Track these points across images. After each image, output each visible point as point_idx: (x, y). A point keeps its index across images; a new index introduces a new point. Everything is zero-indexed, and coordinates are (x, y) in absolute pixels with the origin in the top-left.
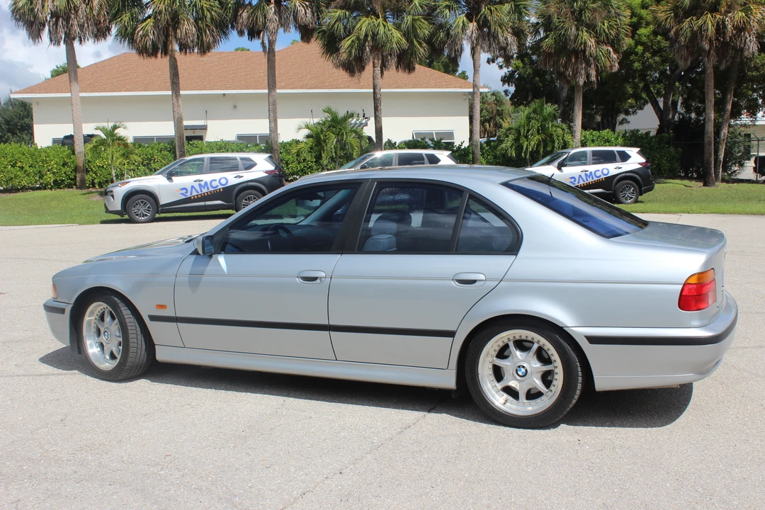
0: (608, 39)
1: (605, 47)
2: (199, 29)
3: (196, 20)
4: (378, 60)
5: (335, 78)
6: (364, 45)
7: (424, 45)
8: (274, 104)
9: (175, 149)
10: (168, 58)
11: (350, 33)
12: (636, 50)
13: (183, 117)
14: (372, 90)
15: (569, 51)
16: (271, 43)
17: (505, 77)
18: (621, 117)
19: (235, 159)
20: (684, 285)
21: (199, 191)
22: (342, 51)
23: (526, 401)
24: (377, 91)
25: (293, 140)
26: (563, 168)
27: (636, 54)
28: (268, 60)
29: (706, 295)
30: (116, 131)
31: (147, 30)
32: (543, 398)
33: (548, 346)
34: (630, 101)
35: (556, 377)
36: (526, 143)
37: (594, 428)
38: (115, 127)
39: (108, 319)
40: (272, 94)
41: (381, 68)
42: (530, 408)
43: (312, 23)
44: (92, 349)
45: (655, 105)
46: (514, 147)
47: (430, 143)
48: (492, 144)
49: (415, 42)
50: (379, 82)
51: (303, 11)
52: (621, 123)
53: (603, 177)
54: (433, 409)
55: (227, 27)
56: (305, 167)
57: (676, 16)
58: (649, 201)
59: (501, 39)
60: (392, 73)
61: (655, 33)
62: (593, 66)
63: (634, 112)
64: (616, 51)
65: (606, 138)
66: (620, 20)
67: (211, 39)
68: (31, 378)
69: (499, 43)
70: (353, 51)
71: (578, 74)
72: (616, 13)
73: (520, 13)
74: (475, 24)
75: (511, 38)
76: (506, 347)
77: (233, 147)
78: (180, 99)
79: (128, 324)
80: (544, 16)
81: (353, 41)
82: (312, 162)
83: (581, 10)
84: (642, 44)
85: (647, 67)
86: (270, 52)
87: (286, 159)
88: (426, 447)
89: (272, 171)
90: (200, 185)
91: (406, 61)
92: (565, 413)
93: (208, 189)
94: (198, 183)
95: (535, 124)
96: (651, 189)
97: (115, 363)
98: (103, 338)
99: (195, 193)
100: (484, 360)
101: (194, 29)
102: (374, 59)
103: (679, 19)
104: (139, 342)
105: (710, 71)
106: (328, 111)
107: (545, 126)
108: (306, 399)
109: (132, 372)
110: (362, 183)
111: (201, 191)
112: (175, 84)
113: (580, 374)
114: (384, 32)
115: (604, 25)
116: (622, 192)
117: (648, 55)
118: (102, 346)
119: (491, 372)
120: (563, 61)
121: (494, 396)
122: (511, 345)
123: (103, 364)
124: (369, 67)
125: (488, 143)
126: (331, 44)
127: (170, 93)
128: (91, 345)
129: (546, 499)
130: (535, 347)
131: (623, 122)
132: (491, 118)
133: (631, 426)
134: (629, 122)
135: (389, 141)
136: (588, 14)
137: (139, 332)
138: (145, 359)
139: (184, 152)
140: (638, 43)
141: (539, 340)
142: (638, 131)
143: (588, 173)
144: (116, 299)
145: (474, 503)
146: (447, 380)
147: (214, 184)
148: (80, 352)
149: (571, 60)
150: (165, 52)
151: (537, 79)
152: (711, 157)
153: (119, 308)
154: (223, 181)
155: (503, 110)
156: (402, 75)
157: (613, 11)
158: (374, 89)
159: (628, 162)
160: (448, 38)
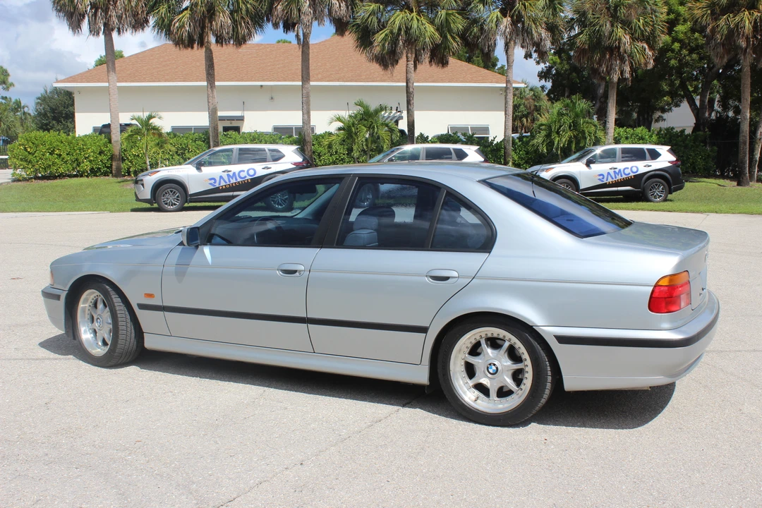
0: (643, 35)
1: (640, 44)
2: (234, 21)
3: (232, 13)
4: (412, 54)
5: (372, 71)
6: (397, 39)
7: (458, 39)
8: (308, 97)
9: (209, 138)
10: (204, 49)
11: (384, 27)
12: (673, 47)
13: (218, 108)
14: (405, 84)
15: (604, 48)
16: (306, 36)
17: (542, 72)
18: (658, 114)
19: (264, 150)
20: (655, 286)
21: (227, 181)
22: (375, 44)
23: (497, 399)
24: (410, 84)
25: (326, 132)
26: (591, 165)
27: (673, 51)
28: (302, 52)
29: (679, 297)
30: (151, 122)
31: (184, 22)
32: (513, 396)
33: (519, 345)
34: (665, 98)
35: (526, 375)
36: (557, 139)
37: (564, 427)
38: (150, 117)
39: (100, 306)
40: (306, 86)
41: (414, 62)
42: (501, 406)
43: (346, 17)
44: (86, 335)
45: (692, 103)
46: (545, 143)
47: (462, 137)
48: (524, 139)
49: (449, 37)
50: (412, 75)
51: (338, 4)
52: (657, 121)
53: (632, 174)
54: (408, 403)
55: (263, 19)
56: (337, 159)
57: (713, 13)
58: (679, 200)
59: (535, 35)
60: (425, 66)
61: (693, 30)
62: (627, 63)
63: (670, 110)
64: (651, 48)
65: (640, 135)
66: (656, 16)
67: (246, 31)
68: (27, 362)
69: (532, 38)
70: (386, 45)
71: (613, 71)
72: (652, 9)
73: (555, 9)
74: (509, 19)
75: (544, 34)
76: (478, 345)
77: (266, 139)
78: (215, 91)
79: (118, 312)
80: (579, 12)
81: (386, 35)
82: (344, 154)
83: (616, 6)
84: (680, 41)
85: (682, 64)
86: (304, 45)
87: (319, 151)
88: (392, 441)
89: (300, 163)
90: (228, 175)
91: (439, 56)
92: (534, 412)
93: (236, 180)
94: (226, 173)
95: (567, 120)
96: (681, 188)
97: (106, 349)
98: (96, 325)
99: (223, 183)
100: (456, 357)
101: (230, 21)
102: (407, 53)
103: (715, 15)
104: (129, 329)
105: (747, 70)
106: (360, 104)
107: (577, 123)
108: (285, 390)
109: (122, 359)
110: (344, 178)
111: (230, 182)
112: (210, 75)
113: (549, 373)
114: (418, 27)
115: (639, 21)
116: (651, 190)
117: (685, 52)
118: (95, 332)
119: (463, 368)
120: (597, 57)
121: (465, 393)
122: (483, 342)
123: (94, 349)
124: (402, 61)
125: (520, 139)
126: (365, 38)
127: (205, 83)
128: (85, 331)
129: (497, 497)
130: (507, 345)
131: (659, 119)
132: (528, 113)
133: (602, 427)
134: (665, 120)
135: (422, 135)
136: (623, 10)
137: (129, 320)
138: (135, 347)
139: (218, 142)
140: (675, 40)
141: (510, 338)
142: (673, 128)
143: (617, 171)
144: (108, 287)
145: (425, 499)
146: (420, 375)
147: (243, 175)
148: (74, 338)
149: (605, 56)
150: (201, 43)
151: (574, 74)
152: (745, 156)
153: (110, 296)
154: (251, 172)
155: (540, 106)
156: (436, 70)
157: (649, 8)
158: (407, 83)
159: (657, 160)
160: (482, 34)
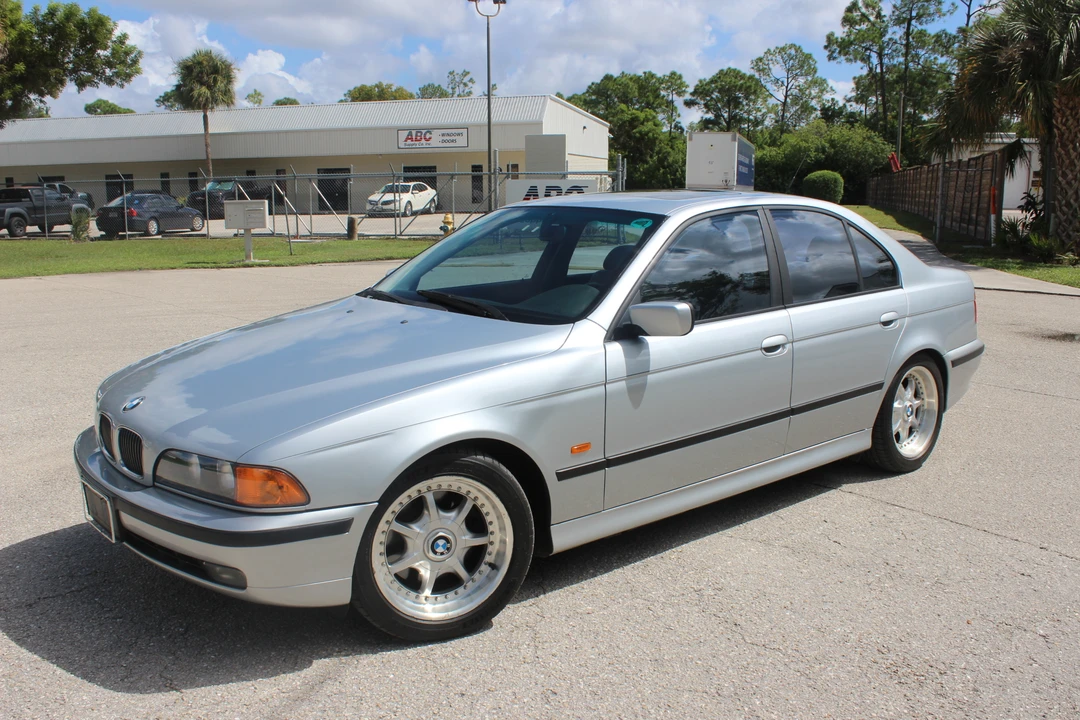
122: (901, 386)
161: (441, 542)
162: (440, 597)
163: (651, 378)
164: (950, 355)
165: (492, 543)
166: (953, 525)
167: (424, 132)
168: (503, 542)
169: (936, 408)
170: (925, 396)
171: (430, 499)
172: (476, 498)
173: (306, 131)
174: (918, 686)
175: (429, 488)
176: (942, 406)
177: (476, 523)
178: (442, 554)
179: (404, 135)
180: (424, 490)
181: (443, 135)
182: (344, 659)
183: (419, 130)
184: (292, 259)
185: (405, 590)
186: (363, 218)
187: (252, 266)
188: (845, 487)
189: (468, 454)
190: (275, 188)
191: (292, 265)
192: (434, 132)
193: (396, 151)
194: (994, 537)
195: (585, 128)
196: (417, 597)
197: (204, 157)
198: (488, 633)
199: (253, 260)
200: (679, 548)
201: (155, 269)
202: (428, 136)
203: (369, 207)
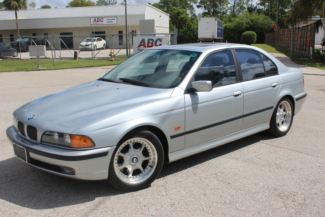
23: (281, 126)
32: (284, 124)
35: (286, 115)
161: (135, 159)
162: (135, 177)
163: (199, 105)
164: (295, 97)
165: (150, 159)
166: (297, 153)
167: (100, 18)
168: (154, 159)
169: (291, 115)
170: (287, 111)
171: (131, 145)
172: (145, 145)
173: (55, 18)
174: (287, 199)
175: (131, 141)
176: (293, 114)
177: (146, 153)
178: (135, 163)
179: (93, 20)
180: (129, 142)
181: (108, 20)
182: (105, 197)
183: (98, 18)
184: (55, 67)
185: (123, 175)
186: (80, 51)
187: (40, 70)
188: (261, 141)
189: (143, 130)
190: (46, 40)
191: (55, 69)
192: (104, 19)
193: (90, 26)
194: (311, 156)
195: (160, 16)
196: (127, 177)
197: (16, 29)
198: (150, 188)
199: (40, 68)
200: (208, 161)
201: (3, 72)
202: (102, 20)
203: (80, 47)
